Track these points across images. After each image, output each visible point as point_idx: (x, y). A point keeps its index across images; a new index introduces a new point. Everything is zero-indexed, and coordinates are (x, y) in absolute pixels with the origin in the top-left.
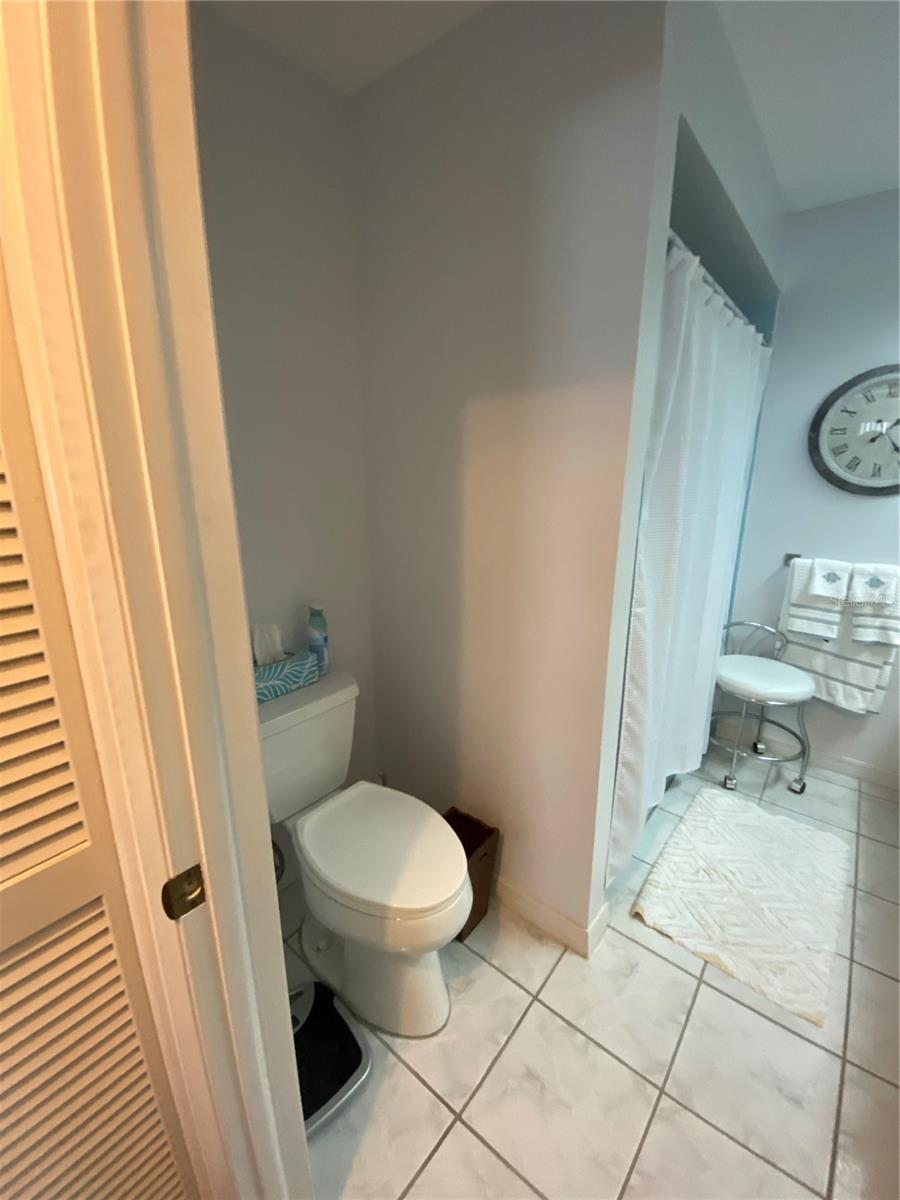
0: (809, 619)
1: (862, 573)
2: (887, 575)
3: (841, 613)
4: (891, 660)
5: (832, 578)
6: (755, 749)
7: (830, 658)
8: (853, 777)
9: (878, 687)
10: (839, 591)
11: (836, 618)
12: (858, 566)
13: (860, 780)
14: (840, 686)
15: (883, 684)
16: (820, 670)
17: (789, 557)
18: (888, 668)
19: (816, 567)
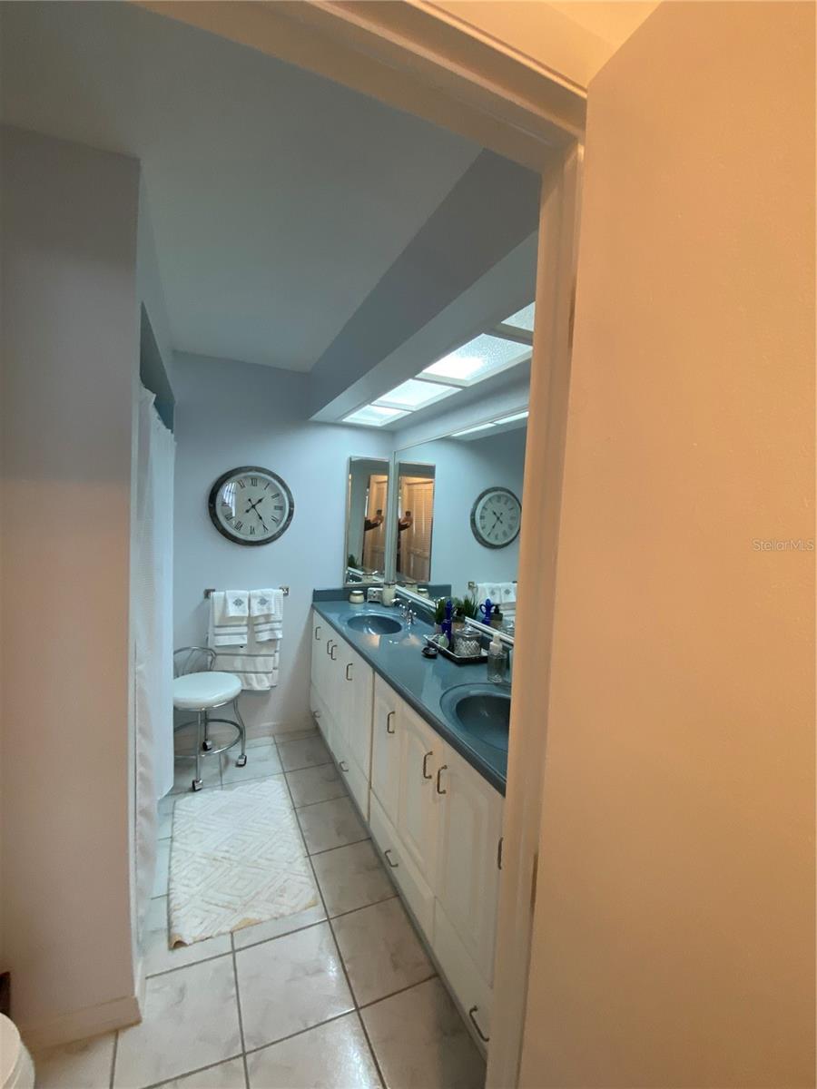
0: (229, 634)
1: (255, 597)
2: (269, 595)
3: (247, 625)
4: (278, 649)
5: (238, 603)
6: (205, 748)
7: (244, 657)
8: (270, 736)
9: (274, 669)
10: (244, 611)
11: (245, 629)
12: (253, 592)
13: (274, 736)
14: (253, 675)
15: (276, 665)
16: (240, 669)
17: (207, 593)
18: (277, 654)
19: (227, 596)
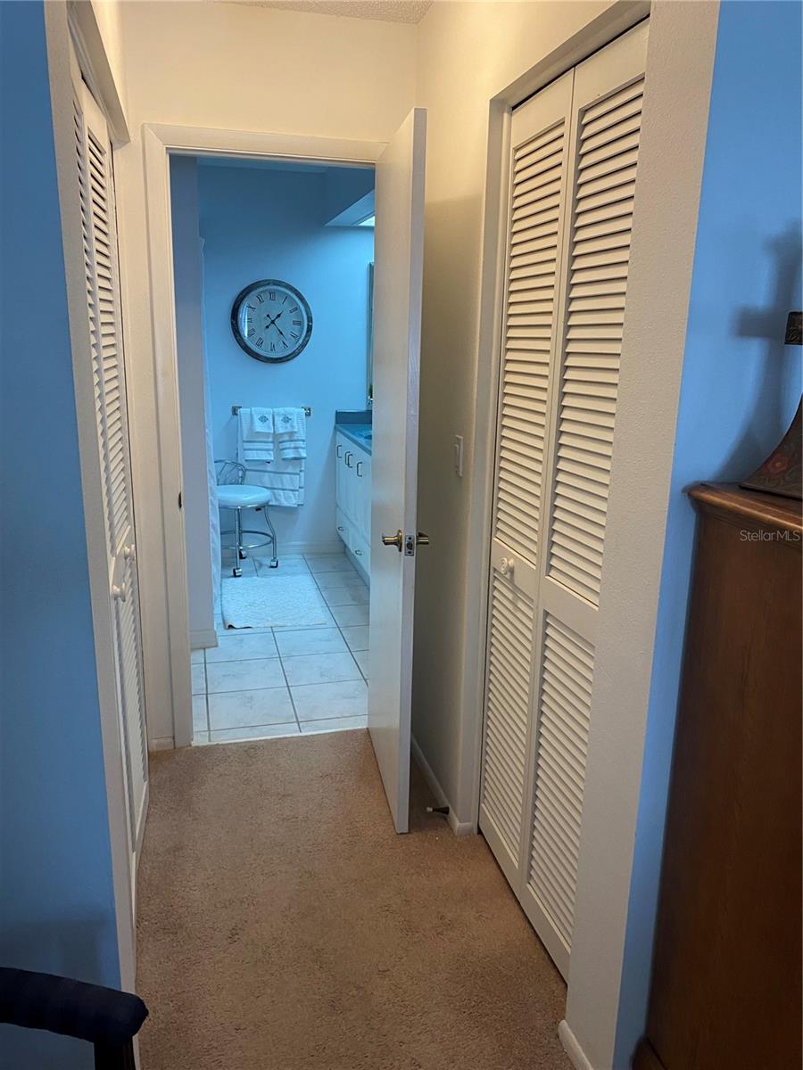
0: (257, 450)
1: (278, 414)
2: (291, 414)
3: (273, 442)
4: (303, 469)
5: (263, 419)
7: (272, 474)
8: (298, 554)
9: (300, 488)
10: (269, 428)
11: (271, 446)
12: (276, 410)
13: (303, 554)
14: (281, 492)
15: (302, 485)
16: (269, 486)
17: (235, 411)
18: (302, 474)
19: (253, 412)
